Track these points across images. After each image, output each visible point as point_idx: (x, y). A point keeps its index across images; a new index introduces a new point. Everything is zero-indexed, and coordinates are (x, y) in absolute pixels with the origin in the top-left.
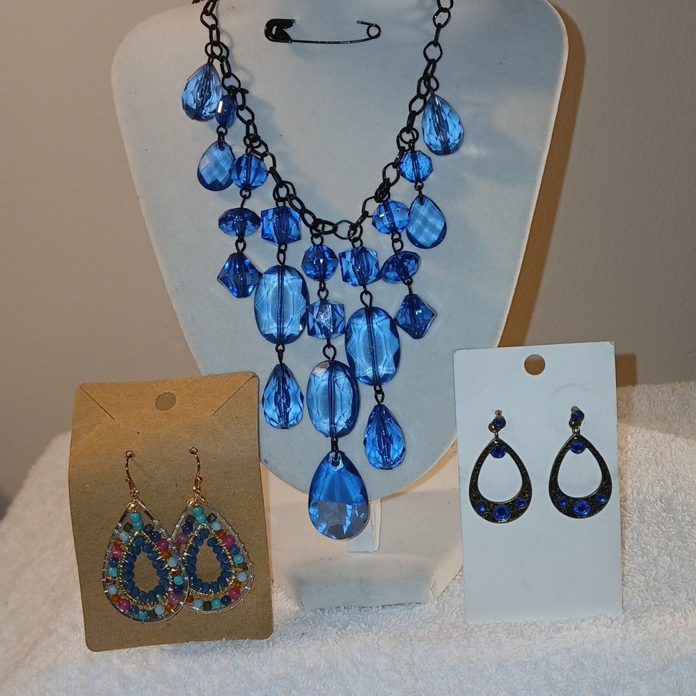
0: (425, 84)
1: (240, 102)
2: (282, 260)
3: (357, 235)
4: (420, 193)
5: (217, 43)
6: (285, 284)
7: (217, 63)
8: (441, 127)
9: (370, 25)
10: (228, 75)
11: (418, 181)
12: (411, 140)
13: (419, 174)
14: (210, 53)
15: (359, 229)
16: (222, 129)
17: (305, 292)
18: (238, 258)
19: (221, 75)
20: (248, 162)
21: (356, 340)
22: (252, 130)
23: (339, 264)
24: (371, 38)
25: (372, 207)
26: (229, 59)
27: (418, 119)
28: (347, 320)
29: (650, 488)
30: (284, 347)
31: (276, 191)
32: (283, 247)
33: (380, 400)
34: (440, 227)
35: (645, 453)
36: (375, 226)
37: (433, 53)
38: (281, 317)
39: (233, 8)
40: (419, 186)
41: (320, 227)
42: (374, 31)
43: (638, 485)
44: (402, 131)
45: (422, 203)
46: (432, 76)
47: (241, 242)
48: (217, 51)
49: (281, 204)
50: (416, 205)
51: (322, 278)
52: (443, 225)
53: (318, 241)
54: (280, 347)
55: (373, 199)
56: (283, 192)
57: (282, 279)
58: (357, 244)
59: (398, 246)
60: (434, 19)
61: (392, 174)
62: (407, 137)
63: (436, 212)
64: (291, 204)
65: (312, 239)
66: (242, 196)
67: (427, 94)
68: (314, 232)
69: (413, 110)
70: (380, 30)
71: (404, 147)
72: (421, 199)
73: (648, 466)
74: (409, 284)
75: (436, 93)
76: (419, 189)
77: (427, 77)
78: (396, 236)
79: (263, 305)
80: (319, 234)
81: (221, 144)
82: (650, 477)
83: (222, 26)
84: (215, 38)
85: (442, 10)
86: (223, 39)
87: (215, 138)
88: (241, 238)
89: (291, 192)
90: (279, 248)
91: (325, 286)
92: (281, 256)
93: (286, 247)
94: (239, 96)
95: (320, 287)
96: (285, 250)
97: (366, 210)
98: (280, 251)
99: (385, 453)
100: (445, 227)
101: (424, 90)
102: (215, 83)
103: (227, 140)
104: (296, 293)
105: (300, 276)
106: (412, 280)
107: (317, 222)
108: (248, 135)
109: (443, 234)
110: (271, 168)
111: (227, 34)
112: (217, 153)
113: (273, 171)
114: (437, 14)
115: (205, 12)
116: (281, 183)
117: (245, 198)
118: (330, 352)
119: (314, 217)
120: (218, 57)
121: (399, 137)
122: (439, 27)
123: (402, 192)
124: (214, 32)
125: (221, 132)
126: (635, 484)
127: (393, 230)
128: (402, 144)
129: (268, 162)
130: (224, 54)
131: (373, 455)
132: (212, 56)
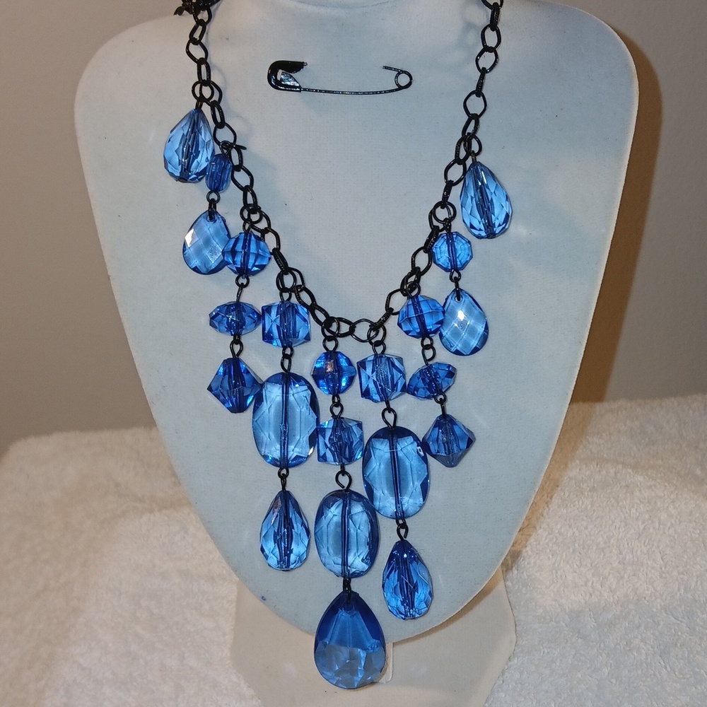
0: (465, 145)
1: (236, 161)
2: (286, 367)
3: (379, 337)
4: (457, 286)
5: (208, 83)
6: (291, 398)
7: (206, 108)
8: (485, 207)
9: (400, 72)
10: (221, 124)
11: (455, 270)
12: (446, 219)
13: (455, 261)
14: (198, 95)
15: (381, 331)
16: (214, 196)
17: (314, 404)
18: (233, 367)
19: (212, 125)
20: (246, 245)
21: (376, 470)
22: (250, 200)
23: (357, 377)
24: (400, 88)
25: (399, 302)
26: (221, 104)
27: (456, 190)
28: (366, 442)
29: (699, 582)
30: (288, 472)
31: (280, 279)
32: (288, 351)
33: (403, 535)
34: (481, 329)
35: (691, 530)
36: (401, 327)
37: (476, 105)
38: (285, 438)
39: (227, 39)
40: (455, 278)
41: (334, 328)
42: (404, 80)
43: (686, 578)
44: (436, 206)
45: (459, 298)
46: (473, 135)
47: (237, 344)
48: (207, 92)
49: (286, 296)
50: (452, 302)
51: (336, 393)
52: (484, 326)
53: (331, 345)
54: (284, 471)
55: (400, 292)
56: (288, 281)
57: (287, 393)
58: (379, 349)
59: (429, 353)
60: (477, 61)
61: (422, 260)
62: (442, 214)
63: (477, 311)
64: (299, 298)
65: (324, 341)
66: (238, 284)
67: (466, 158)
68: (328, 334)
69: (449, 179)
70: (411, 78)
71: (438, 227)
72: (458, 293)
73: (695, 550)
74: (442, 402)
75: (479, 159)
76: (456, 281)
77: (467, 139)
78: (427, 342)
79: (263, 423)
80: (334, 337)
81: (212, 214)
82: (699, 567)
83: (212, 60)
84: (204, 77)
85: (487, 49)
86: (215, 78)
87: (205, 206)
88: (237, 341)
89: (299, 282)
90: (283, 353)
91: (339, 401)
92: (286, 362)
93: (292, 350)
94: (234, 153)
95: (333, 402)
96: (292, 354)
97: (390, 306)
98: (285, 356)
99: (409, 601)
100: (486, 328)
101: (463, 154)
102: (205, 136)
103: (220, 208)
104: (304, 409)
105: (310, 388)
106: (445, 396)
107: (330, 320)
108: (246, 205)
109: (484, 339)
110: (274, 249)
111: (220, 71)
112: (209, 228)
113: (277, 253)
114: (480, 54)
115: (193, 40)
116: (285, 269)
117: (242, 287)
118: (344, 480)
119: (326, 314)
120: (207, 101)
121: (432, 214)
122: (483, 72)
123: (435, 285)
124: (203, 67)
125: (213, 199)
126: (682, 576)
127: (424, 333)
128: (435, 223)
129: (270, 240)
130: (216, 98)
131: (393, 603)
132: (201, 99)
